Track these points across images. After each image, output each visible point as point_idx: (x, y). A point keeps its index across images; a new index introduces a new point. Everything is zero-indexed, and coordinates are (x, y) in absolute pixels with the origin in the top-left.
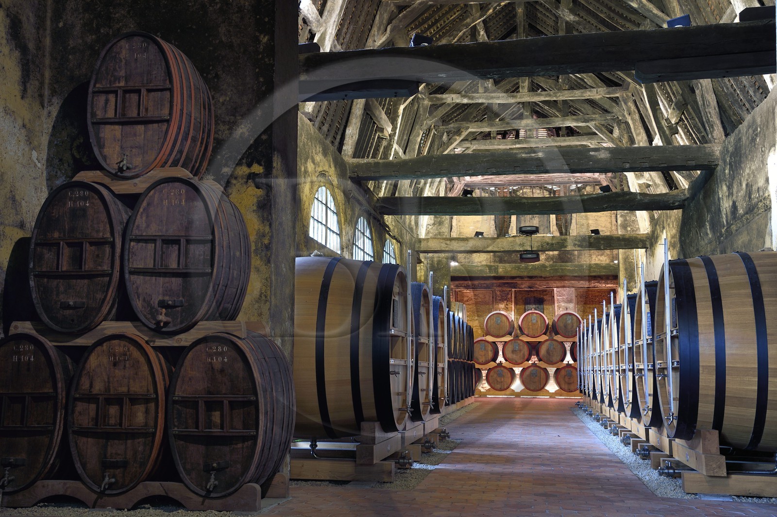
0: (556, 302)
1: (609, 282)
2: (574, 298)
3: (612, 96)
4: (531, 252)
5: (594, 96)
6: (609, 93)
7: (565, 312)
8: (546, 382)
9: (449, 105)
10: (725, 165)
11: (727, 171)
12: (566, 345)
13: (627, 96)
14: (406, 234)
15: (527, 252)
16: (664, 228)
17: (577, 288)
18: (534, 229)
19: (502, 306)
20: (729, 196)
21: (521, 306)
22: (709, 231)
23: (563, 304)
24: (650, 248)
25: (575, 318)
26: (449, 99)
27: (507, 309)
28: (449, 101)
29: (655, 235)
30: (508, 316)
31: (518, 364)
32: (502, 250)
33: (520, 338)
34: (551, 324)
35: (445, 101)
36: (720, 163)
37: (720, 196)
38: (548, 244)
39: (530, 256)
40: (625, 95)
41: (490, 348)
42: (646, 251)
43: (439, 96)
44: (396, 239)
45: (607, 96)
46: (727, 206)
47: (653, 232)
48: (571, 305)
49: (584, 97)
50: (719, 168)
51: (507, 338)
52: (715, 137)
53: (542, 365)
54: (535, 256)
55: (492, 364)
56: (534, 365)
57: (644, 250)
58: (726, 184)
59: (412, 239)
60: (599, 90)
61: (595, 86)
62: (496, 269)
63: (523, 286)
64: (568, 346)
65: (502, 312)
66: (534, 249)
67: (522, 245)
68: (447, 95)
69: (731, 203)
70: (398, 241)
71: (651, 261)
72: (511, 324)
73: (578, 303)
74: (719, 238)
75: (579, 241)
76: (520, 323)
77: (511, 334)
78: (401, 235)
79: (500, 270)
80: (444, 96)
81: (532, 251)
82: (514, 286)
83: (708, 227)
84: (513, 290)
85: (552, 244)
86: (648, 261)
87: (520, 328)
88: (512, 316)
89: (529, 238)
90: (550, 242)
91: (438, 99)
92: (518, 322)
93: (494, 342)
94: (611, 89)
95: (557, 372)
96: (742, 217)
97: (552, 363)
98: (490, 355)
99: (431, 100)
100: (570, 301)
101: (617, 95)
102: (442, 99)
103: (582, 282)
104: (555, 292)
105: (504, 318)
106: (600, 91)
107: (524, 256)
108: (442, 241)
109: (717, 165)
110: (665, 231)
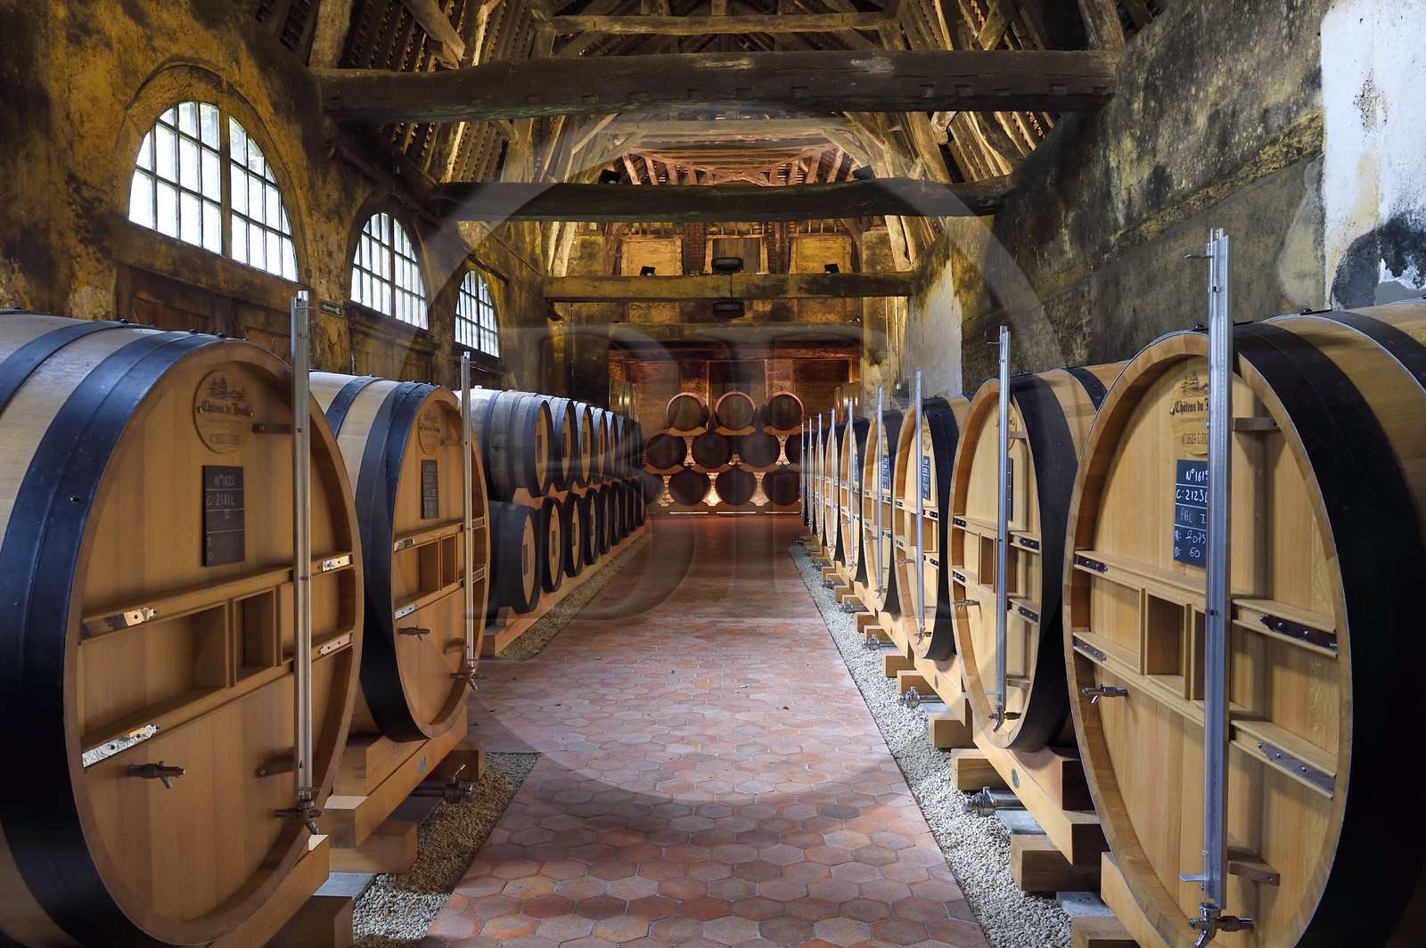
0: (767, 379)
1: (839, 350)
2: (791, 373)
3: (867, 28)
4: (732, 300)
5: (838, 26)
6: (862, 22)
7: (779, 393)
8: (752, 492)
9: (589, 35)
10: (1131, 94)
11: (1137, 106)
12: (779, 439)
13: (892, 28)
14: (520, 268)
15: (723, 300)
16: (947, 257)
17: (795, 359)
18: (736, 262)
19: (693, 385)
20: (1140, 158)
21: (719, 385)
22: (1067, 246)
23: (776, 382)
24: (917, 295)
25: (793, 402)
26: (588, 24)
27: (699, 389)
28: (588, 27)
29: (928, 272)
30: (700, 400)
31: (713, 468)
32: (685, 297)
33: (716, 431)
34: (759, 409)
35: (581, 28)
36: (1120, 90)
37: (1113, 164)
38: (757, 287)
39: (728, 307)
40: (888, 27)
41: (674, 445)
42: (908, 301)
43: (571, 18)
44: (492, 271)
45: (859, 28)
46: (1134, 181)
47: (923, 268)
48: (788, 384)
49: (821, 27)
50: (1114, 103)
51: (699, 431)
52: (1105, 38)
53: (747, 468)
54: (736, 307)
55: (677, 469)
56: (736, 466)
57: (903, 299)
58: (1132, 135)
59: (534, 278)
60: (846, 15)
61: (839, 9)
62: (681, 330)
63: (722, 357)
64: (782, 441)
65: (690, 394)
66: (736, 295)
67: (717, 288)
68: (585, 18)
69: (1146, 172)
70: (499, 276)
71: (918, 315)
72: (705, 411)
73: (796, 380)
74: (1096, 257)
75: (806, 282)
76: (716, 410)
77: (703, 425)
78: (507, 267)
79: (687, 333)
80: (580, 19)
81: (731, 298)
82: (710, 356)
83: (1066, 238)
84: (708, 362)
85: (764, 288)
86: (912, 317)
87: (716, 416)
88: (706, 400)
89: (727, 277)
90: (761, 284)
91: (569, 24)
92: (713, 408)
93: (681, 438)
94: (866, 15)
95: (769, 478)
96: (1185, 197)
97: (759, 466)
98: (674, 454)
99: (556, 25)
100: (786, 378)
101: (875, 27)
102: (576, 24)
103: (803, 350)
104: (766, 365)
105: (693, 404)
106: (847, 19)
107: (720, 307)
108: (586, 282)
109: (1110, 97)
110: (949, 264)
